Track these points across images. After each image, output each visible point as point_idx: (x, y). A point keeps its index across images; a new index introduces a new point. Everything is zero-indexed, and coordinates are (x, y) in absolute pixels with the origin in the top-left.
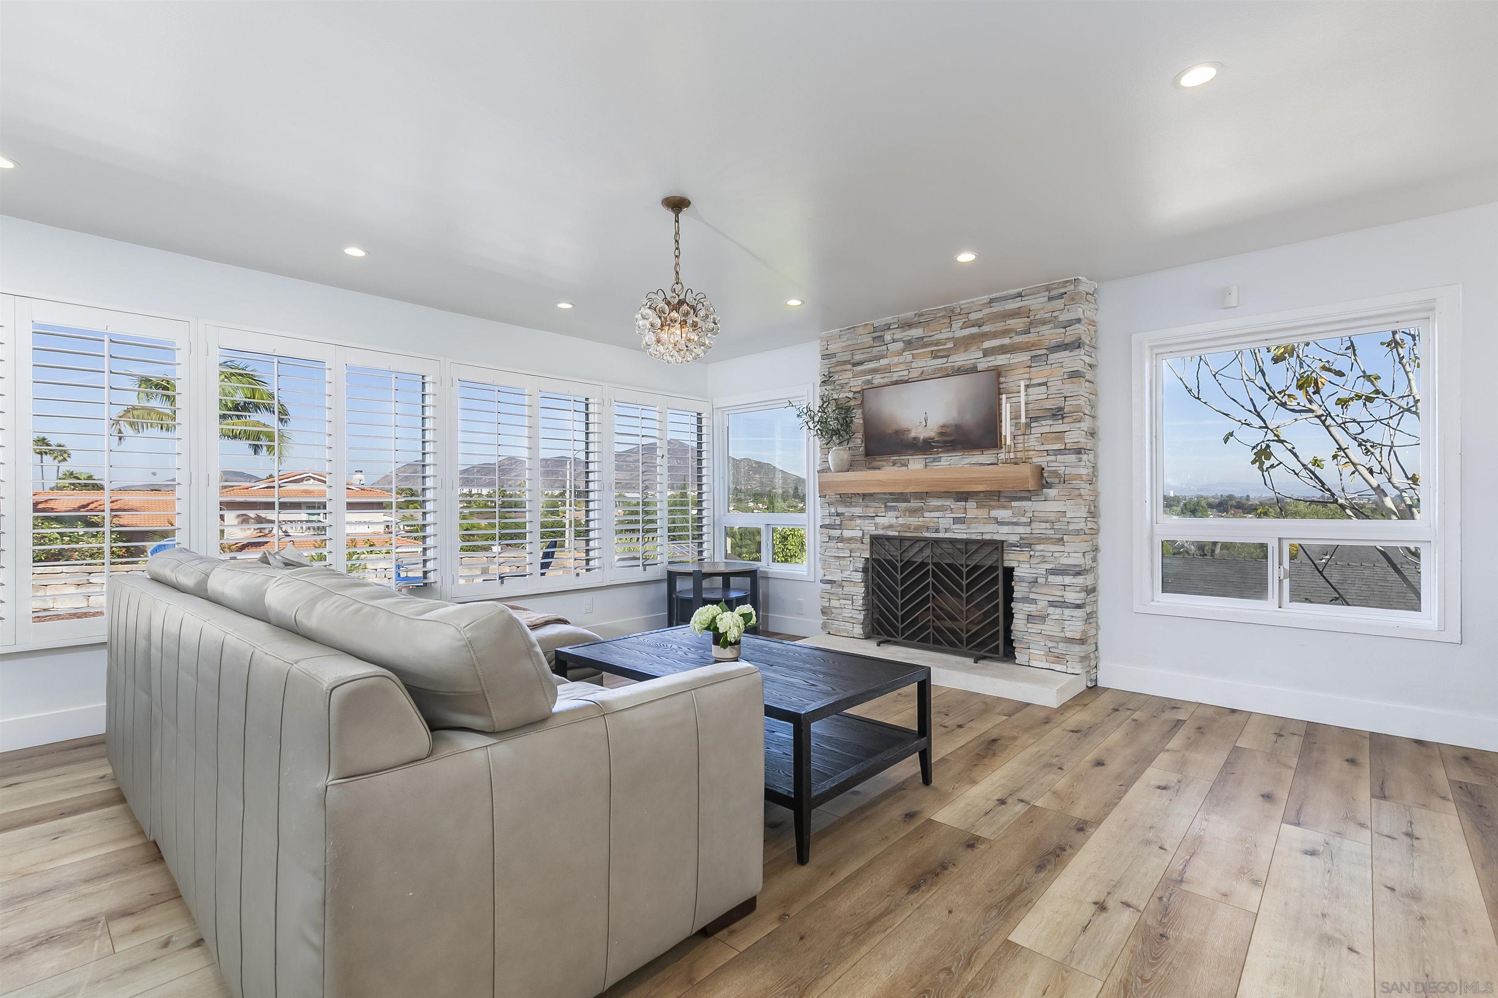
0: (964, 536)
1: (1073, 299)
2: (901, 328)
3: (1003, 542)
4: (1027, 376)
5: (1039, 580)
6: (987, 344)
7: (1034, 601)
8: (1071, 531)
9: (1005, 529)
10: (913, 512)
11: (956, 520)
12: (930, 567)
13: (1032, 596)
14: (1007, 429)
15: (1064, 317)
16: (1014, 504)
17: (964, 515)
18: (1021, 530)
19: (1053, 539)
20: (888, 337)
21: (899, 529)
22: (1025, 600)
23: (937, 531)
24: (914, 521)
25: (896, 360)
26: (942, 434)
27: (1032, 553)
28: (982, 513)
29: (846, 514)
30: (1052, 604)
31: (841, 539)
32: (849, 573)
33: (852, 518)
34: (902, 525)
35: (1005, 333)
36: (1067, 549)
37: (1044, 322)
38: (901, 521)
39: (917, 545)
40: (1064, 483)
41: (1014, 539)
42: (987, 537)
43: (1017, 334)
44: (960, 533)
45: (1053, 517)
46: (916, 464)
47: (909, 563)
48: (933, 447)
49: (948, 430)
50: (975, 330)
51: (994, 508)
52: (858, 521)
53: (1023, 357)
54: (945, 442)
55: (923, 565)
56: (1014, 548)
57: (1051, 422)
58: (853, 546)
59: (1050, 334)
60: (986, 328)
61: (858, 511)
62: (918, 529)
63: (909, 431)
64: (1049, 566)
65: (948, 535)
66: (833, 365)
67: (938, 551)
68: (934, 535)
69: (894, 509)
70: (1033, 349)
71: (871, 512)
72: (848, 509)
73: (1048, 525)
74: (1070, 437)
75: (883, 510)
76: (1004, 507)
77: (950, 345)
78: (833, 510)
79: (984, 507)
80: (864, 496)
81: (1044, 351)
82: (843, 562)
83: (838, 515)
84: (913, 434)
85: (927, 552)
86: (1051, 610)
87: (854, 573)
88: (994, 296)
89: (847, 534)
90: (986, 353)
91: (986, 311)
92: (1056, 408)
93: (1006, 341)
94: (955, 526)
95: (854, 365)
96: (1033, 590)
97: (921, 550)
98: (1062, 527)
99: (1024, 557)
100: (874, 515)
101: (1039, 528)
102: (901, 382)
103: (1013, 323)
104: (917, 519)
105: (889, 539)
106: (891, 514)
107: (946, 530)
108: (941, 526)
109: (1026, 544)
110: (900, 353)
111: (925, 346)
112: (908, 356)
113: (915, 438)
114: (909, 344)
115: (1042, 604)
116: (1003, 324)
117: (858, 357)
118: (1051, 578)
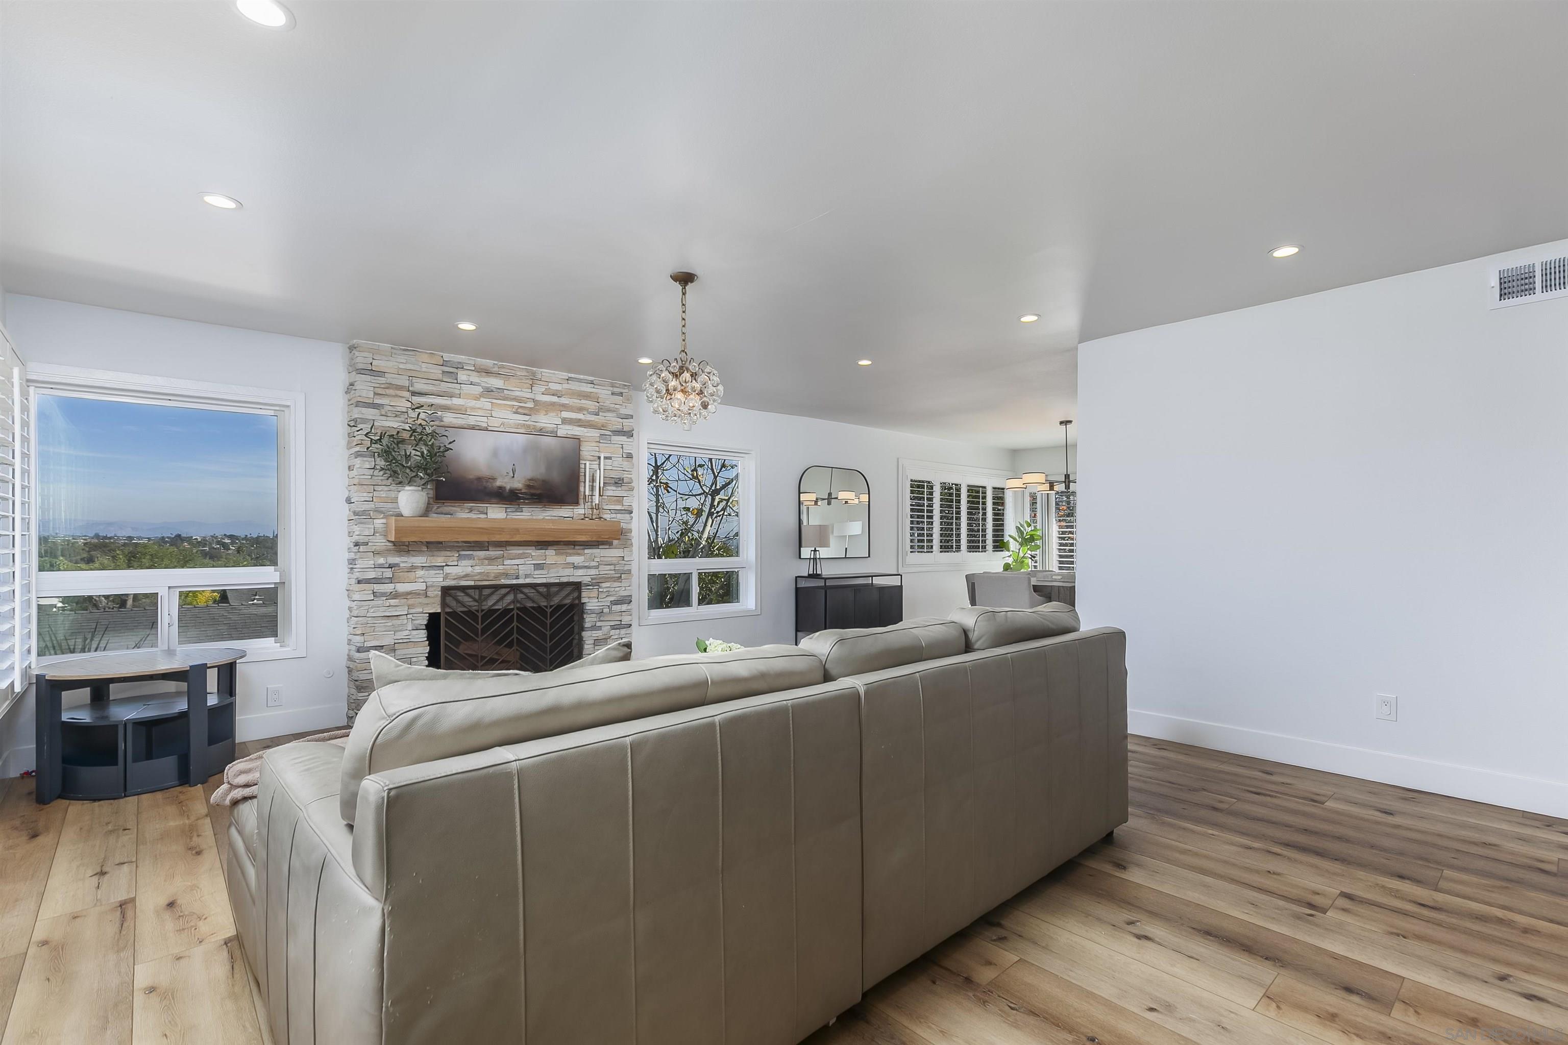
0: (544, 581)
1: (628, 400)
2: (478, 372)
3: (580, 582)
4: (597, 449)
5: (605, 611)
6: (565, 414)
7: (600, 628)
8: (626, 571)
9: (581, 572)
10: (491, 560)
11: (538, 567)
12: (515, 612)
13: (598, 624)
14: (585, 489)
15: (623, 411)
16: (586, 551)
17: (544, 562)
18: (593, 572)
19: (614, 577)
20: (462, 376)
21: (476, 578)
22: (594, 628)
23: (517, 578)
24: (495, 569)
25: (473, 403)
26: (529, 487)
27: (600, 590)
28: (560, 559)
29: (402, 565)
30: (613, 628)
31: (395, 595)
32: (407, 633)
33: (413, 568)
34: (480, 573)
35: (580, 410)
36: (623, 584)
37: (609, 410)
38: (478, 569)
39: (498, 592)
40: (621, 535)
41: (586, 580)
42: (565, 580)
43: (590, 413)
44: (540, 578)
45: (614, 560)
46: (496, 513)
47: (491, 612)
48: (520, 498)
49: (536, 484)
50: (555, 399)
51: (571, 555)
52: (420, 573)
53: (595, 433)
54: (533, 495)
55: (506, 611)
56: (588, 587)
57: (614, 488)
58: (411, 602)
59: (615, 423)
60: (564, 400)
61: (419, 560)
62: (497, 576)
63: (494, 479)
64: (612, 599)
65: (528, 581)
66: (383, 386)
67: (520, 596)
68: (514, 582)
69: (470, 557)
70: (602, 428)
71: (439, 560)
72: (405, 559)
73: (612, 567)
74: (627, 501)
75: (455, 559)
76: (579, 554)
77: (530, 405)
78: (381, 561)
79: (562, 554)
80: (428, 544)
81: (609, 433)
82: (396, 622)
83: (390, 567)
84: (498, 483)
85: (510, 598)
86: (612, 633)
87: (415, 632)
88: (573, 375)
89: (402, 588)
90: (565, 421)
91: (566, 386)
92: (618, 478)
93: (580, 416)
94: (536, 572)
95: (414, 394)
96: (602, 619)
97: (502, 598)
98: (620, 568)
99: (594, 593)
100: (444, 564)
101: (605, 570)
102: (477, 428)
103: (585, 403)
104: (495, 567)
105: (464, 589)
106: (464, 563)
107: (527, 576)
108: (521, 572)
109: (596, 583)
110: (477, 398)
111: (505, 398)
112: (485, 403)
113: (500, 488)
114: (488, 392)
115: (606, 629)
116: (579, 401)
117: (419, 386)
118: (614, 608)
